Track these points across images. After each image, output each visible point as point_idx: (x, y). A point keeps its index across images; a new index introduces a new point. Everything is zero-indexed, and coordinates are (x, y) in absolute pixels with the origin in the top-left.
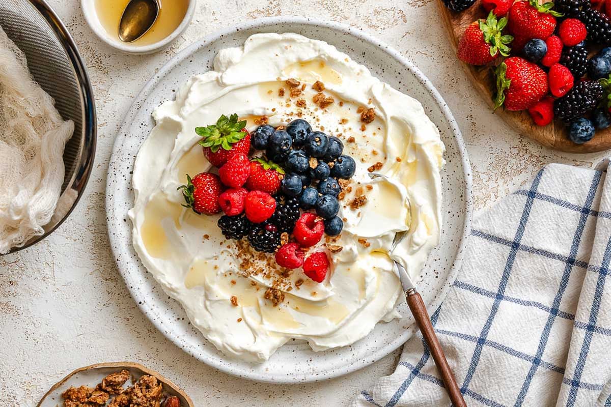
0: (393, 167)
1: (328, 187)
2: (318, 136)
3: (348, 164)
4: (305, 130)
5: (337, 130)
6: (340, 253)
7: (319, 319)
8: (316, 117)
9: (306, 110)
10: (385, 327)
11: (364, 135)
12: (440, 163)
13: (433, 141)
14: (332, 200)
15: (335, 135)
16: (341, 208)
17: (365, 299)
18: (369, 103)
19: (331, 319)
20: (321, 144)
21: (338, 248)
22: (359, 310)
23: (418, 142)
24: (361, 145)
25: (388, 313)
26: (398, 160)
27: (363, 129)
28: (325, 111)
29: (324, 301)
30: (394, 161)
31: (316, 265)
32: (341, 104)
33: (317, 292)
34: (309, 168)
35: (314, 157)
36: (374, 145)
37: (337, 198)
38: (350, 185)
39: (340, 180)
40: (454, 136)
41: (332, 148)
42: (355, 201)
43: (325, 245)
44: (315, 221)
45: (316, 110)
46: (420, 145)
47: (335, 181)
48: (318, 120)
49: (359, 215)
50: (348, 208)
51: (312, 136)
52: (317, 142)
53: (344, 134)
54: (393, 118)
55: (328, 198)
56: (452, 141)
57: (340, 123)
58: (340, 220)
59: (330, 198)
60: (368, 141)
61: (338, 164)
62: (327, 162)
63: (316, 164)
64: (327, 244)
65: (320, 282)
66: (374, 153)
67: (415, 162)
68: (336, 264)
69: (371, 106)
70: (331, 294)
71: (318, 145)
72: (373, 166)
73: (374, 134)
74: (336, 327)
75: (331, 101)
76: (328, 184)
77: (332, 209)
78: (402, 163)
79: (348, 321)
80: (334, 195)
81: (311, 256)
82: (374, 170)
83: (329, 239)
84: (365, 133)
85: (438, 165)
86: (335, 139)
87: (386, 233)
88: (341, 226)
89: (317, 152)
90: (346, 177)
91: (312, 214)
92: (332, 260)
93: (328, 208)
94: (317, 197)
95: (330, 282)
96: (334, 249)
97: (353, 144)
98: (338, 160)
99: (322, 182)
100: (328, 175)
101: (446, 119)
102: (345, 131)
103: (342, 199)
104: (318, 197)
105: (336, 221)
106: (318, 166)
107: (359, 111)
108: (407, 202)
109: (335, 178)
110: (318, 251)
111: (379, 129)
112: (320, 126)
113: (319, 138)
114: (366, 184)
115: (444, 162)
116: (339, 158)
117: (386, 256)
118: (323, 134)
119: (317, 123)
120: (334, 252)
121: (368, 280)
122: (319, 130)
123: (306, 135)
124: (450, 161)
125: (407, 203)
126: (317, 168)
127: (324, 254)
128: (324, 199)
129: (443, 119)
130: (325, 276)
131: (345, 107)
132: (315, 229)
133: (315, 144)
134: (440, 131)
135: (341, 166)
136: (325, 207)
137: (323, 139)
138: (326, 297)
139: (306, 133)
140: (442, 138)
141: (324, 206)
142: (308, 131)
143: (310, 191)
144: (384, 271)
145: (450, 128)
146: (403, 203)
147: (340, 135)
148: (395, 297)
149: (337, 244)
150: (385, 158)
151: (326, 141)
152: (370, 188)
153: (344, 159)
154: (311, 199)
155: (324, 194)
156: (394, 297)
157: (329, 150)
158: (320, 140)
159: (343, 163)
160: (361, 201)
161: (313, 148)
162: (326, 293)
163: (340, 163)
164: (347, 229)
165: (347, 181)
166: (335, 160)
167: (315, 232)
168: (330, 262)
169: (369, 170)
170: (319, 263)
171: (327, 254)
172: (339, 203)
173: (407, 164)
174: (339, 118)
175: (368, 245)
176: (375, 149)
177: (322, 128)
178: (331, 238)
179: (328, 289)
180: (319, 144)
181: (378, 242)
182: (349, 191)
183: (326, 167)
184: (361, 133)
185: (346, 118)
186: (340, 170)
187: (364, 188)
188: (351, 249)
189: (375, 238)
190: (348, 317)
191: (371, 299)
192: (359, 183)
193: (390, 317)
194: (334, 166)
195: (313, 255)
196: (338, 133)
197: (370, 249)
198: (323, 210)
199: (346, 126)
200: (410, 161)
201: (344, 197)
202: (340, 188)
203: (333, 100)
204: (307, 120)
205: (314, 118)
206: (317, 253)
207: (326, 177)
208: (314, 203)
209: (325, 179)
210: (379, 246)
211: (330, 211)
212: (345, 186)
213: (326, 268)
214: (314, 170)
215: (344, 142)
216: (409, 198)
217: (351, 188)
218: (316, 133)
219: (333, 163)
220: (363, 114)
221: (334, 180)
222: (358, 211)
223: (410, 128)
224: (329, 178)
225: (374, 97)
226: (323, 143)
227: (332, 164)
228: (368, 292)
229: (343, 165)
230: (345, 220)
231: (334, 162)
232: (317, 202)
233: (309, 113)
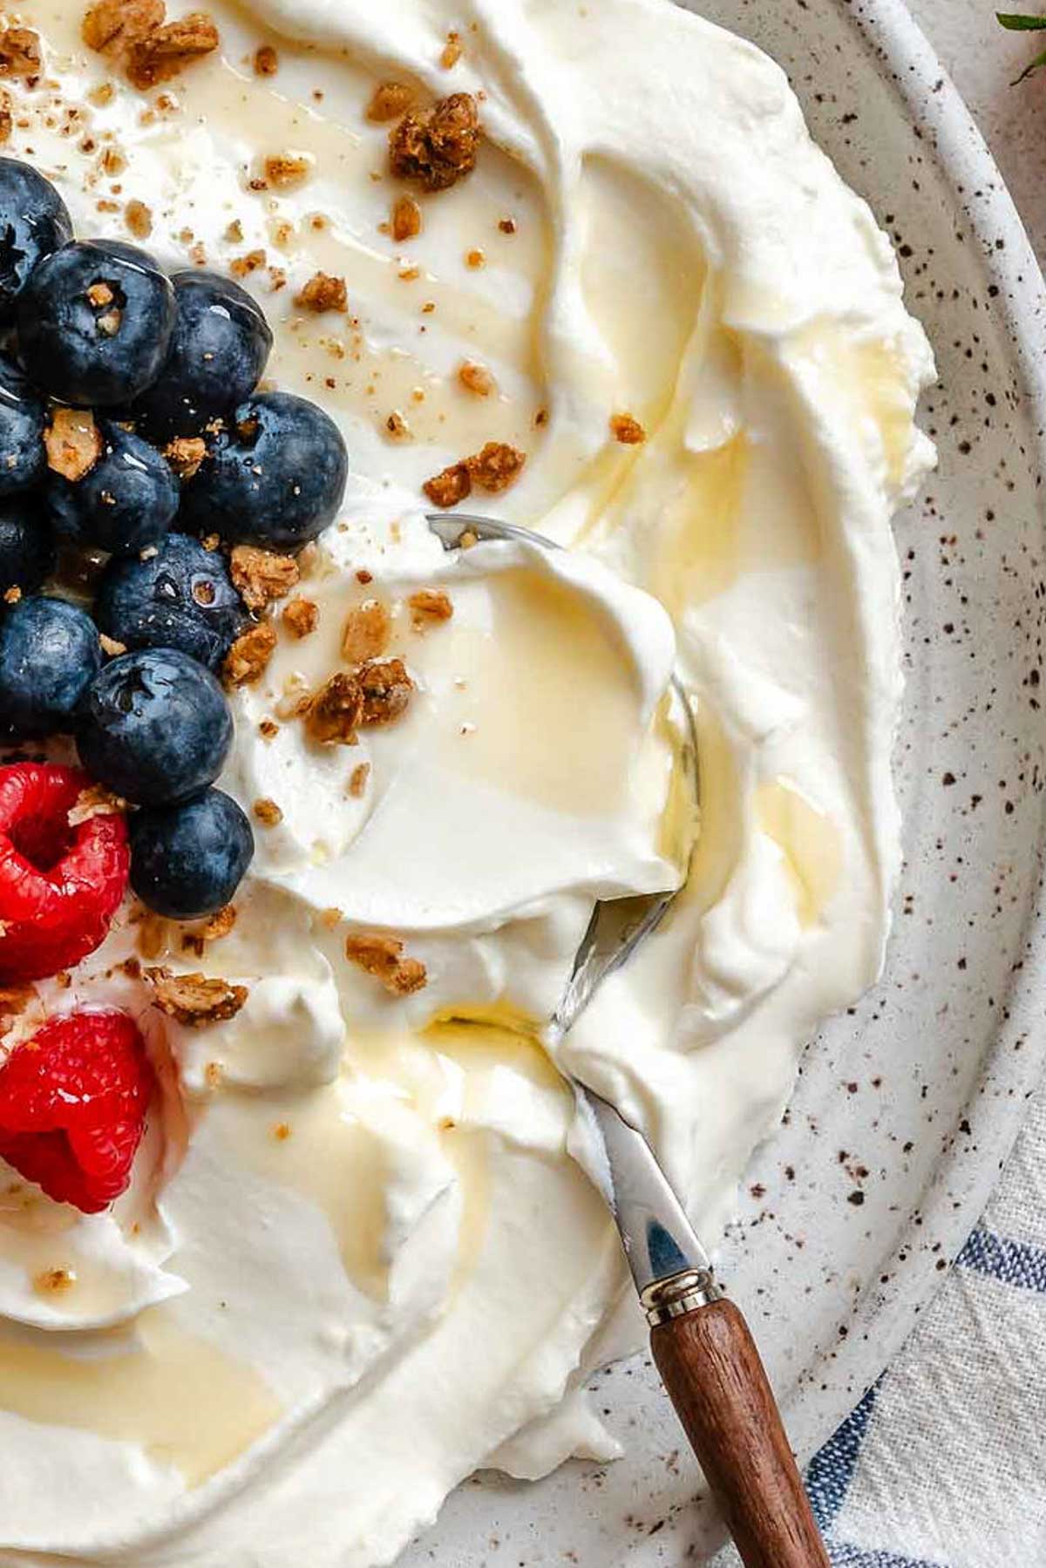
0: (586, 475)
1: (161, 599)
2: (105, 270)
3: (297, 452)
4: (22, 232)
5: (234, 232)
6: (230, 1030)
7: (85, 1448)
8: (102, 146)
9: (36, 96)
10: (511, 1512)
11: (405, 265)
12: (895, 459)
13: (852, 319)
14: (182, 684)
15: (220, 260)
16: (244, 737)
17: (384, 1328)
18: (447, 62)
19: (159, 1452)
20: (123, 320)
21: (219, 999)
22: (341, 1401)
23: (755, 319)
24: (385, 332)
25: (533, 1423)
26: (626, 432)
27: (403, 229)
28: (163, 103)
29: (115, 1332)
30: (597, 437)
31: (71, 1099)
32: (264, 63)
33: (72, 1276)
34: (43, 477)
35: (76, 407)
36: (469, 331)
37: (221, 671)
38: (304, 591)
39: (244, 556)
40: (993, 291)
41: (194, 346)
42: (337, 690)
43: (131, 968)
44: (75, 817)
45: (103, 96)
46: (769, 343)
47: (210, 562)
48: (111, 163)
49: (356, 783)
50: (289, 736)
51: (68, 273)
52: (96, 311)
53: (275, 259)
54: (597, 162)
55: (159, 671)
56: (983, 322)
57: (256, 186)
58: (232, 813)
59: (170, 673)
60: (429, 308)
61: (231, 454)
62: (158, 436)
63: (87, 453)
64: (145, 964)
65: (93, 1202)
66: (469, 382)
67: (736, 446)
68: (201, 1101)
69: (460, 79)
70: (168, 1286)
71: (102, 333)
72: (462, 470)
73: (474, 260)
74: (192, 1502)
75: (200, 41)
76: (164, 578)
77: (179, 742)
78: (650, 450)
79: (269, 1468)
80: (199, 653)
81: (39, 1038)
82: (463, 490)
83: (159, 932)
84: (412, 253)
85: (881, 473)
86: (221, 292)
87: (536, 908)
88: (239, 854)
89: (99, 372)
90: (281, 534)
91: (54, 770)
92: (175, 1068)
93: (160, 737)
94: (89, 662)
95: (161, 1208)
96: (188, 1000)
97: (333, 325)
98: (232, 429)
99: (126, 562)
100: (162, 526)
101: (943, 173)
102: (282, 235)
103: (252, 677)
104: (93, 659)
105: (205, 822)
106: (101, 460)
107: (380, 111)
108: (675, 697)
109: (212, 542)
110: (93, 1009)
111: (507, 228)
112: (123, 199)
113: (115, 287)
114: (409, 581)
115: (925, 451)
116: (243, 414)
117: (528, 1053)
118: (138, 256)
119: (106, 183)
120: (190, 1019)
121: (405, 1206)
122: (112, 229)
123: (30, 259)
124: (965, 448)
125: (676, 714)
126: (91, 474)
127: (123, 1026)
128: (135, 682)
129: (925, 174)
130: (126, 1165)
131: (293, 79)
132: (68, 868)
133: (85, 321)
134: (905, 252)
135: (252, 466)
136: (138, 732)
137: (138, 290)
138: (132, 1307)
139: (31, 253)
140: (913, 301)
141: (131, 722)
142: (48, 233)
143: (48, 620)
144: (514, 1147)
145: (968, 231)
146: (649, 715)
147: (252, 263)
148: (580, 1320)
149: (209, 968)
150: (541, 419)
151: (157, 306)
152: (433, 611)
153: (269, 421)
154: (47, 670)
155: (138, 644)
156: (570, 1324)
157: (175, 360)
158: (120, 299)
159: (261, 446)
160: (370, 693)
161: (71, 350)
162: (132, 1279)
163: (247, 442)
164: (277, 875)
165: (283, 561)
166: (215, 426)
167: (71, 889)
168: (166, 1082)
169: (434, 492)
170: (92, 1088)
171: (142, 1026)
172: (230, 703)
173: (684, 460)
174: (248, 153)
175: (413, 982)
176: (477, 359)
177: (138, 218)
178: (174, 929)
179: (143, 1256)
180: (108, 322)
181: (476, 963)
182: (300, 625)
183: (152, 473)
184: (383, 252)
185: (294, 155)
186: (243, 493)
187: (398, 611)
188: (299, 1006)
189: (457, 937)
190: (267, 1441)
191: (424, 1326)
192: (364, 578)
193: (544, 1452)
194: (208, 463)
195: (53, 1032)
196: (240, 251)
197: (422, 1003)
198: (124, 745)
199: (292, 207)
200: (700, 441)
201: (263, 667)
202: (242, 607)
203: (212, 33)
204: (41, 163)
205: (88, 146)
206: (80, 1019)
207: (150, 537)
208: (67, 701)
209: (144, 544)
210: (482, 983)
211: (171, 757)
212: (270, 596)
213: (135, 1122)
214: (76, 490)
215: (273, 310)
216: (684, 678)
217: (310, 607)
218: (94, 253)
219: (199, 446)
220: (404, 129)
221: (204, 557)
222: (351, 756)
223: (703, 227)
224: (175, 540)
225: (478, 28)
226: (138, 319)
227: (191, 449)
228: (402, 1286)
229: (266, 460)
230: (267, 813)
231: (209, 440)
232: (86, 695)
233: (58, 112)
